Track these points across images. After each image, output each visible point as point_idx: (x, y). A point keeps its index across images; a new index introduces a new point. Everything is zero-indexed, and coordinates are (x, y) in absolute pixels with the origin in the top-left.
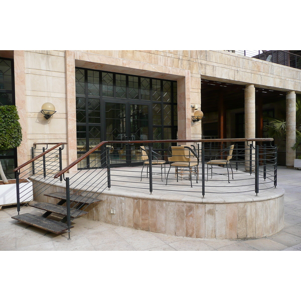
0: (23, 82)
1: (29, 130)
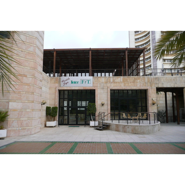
0: (97, 96)
1: (98, 109)
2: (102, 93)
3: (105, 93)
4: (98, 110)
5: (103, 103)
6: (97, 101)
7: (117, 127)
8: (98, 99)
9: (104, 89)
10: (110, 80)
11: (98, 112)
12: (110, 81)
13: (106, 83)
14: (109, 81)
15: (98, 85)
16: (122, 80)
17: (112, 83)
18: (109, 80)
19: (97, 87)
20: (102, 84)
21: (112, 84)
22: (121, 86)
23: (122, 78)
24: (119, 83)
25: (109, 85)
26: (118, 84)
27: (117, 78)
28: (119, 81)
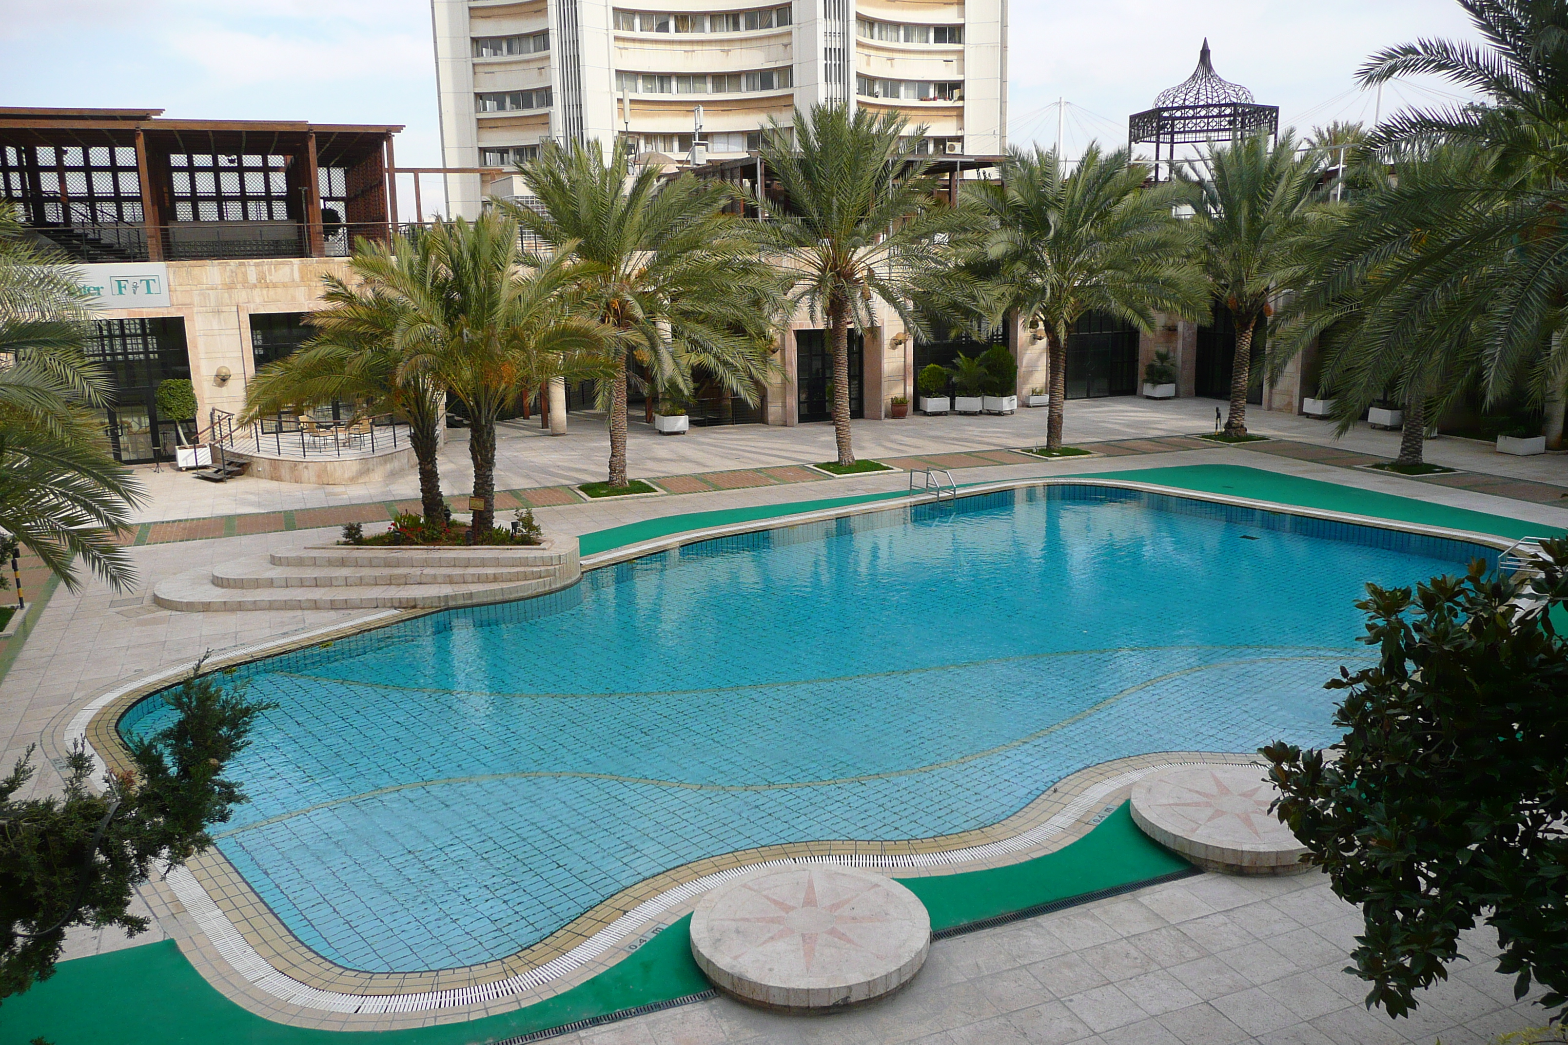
0: (195, 347)
1: (207, 394)
2: (216, 332)
3: (228, 332)
4: (206, 401)
5: (224, 372)
6: (198, 367)
7: (275, 469)
8: (202, 356)
9: (223, 315)
10: (245, 274)
11: (209, 410)
12: (245, 281)
13: (230, 287)
14: (240, 279)
15: (196, 300)
16: (297, 276)
17: (255, 286)
18: (240, 276)
19: (189, 305)
20: (210, 292)
21: (257, 292)
22: (293, 298)
23: (296, 268)
24: (285, 286)
25: (241, 295)
26: (279, 290)
27: (276, 265)
28: (286, 280)
